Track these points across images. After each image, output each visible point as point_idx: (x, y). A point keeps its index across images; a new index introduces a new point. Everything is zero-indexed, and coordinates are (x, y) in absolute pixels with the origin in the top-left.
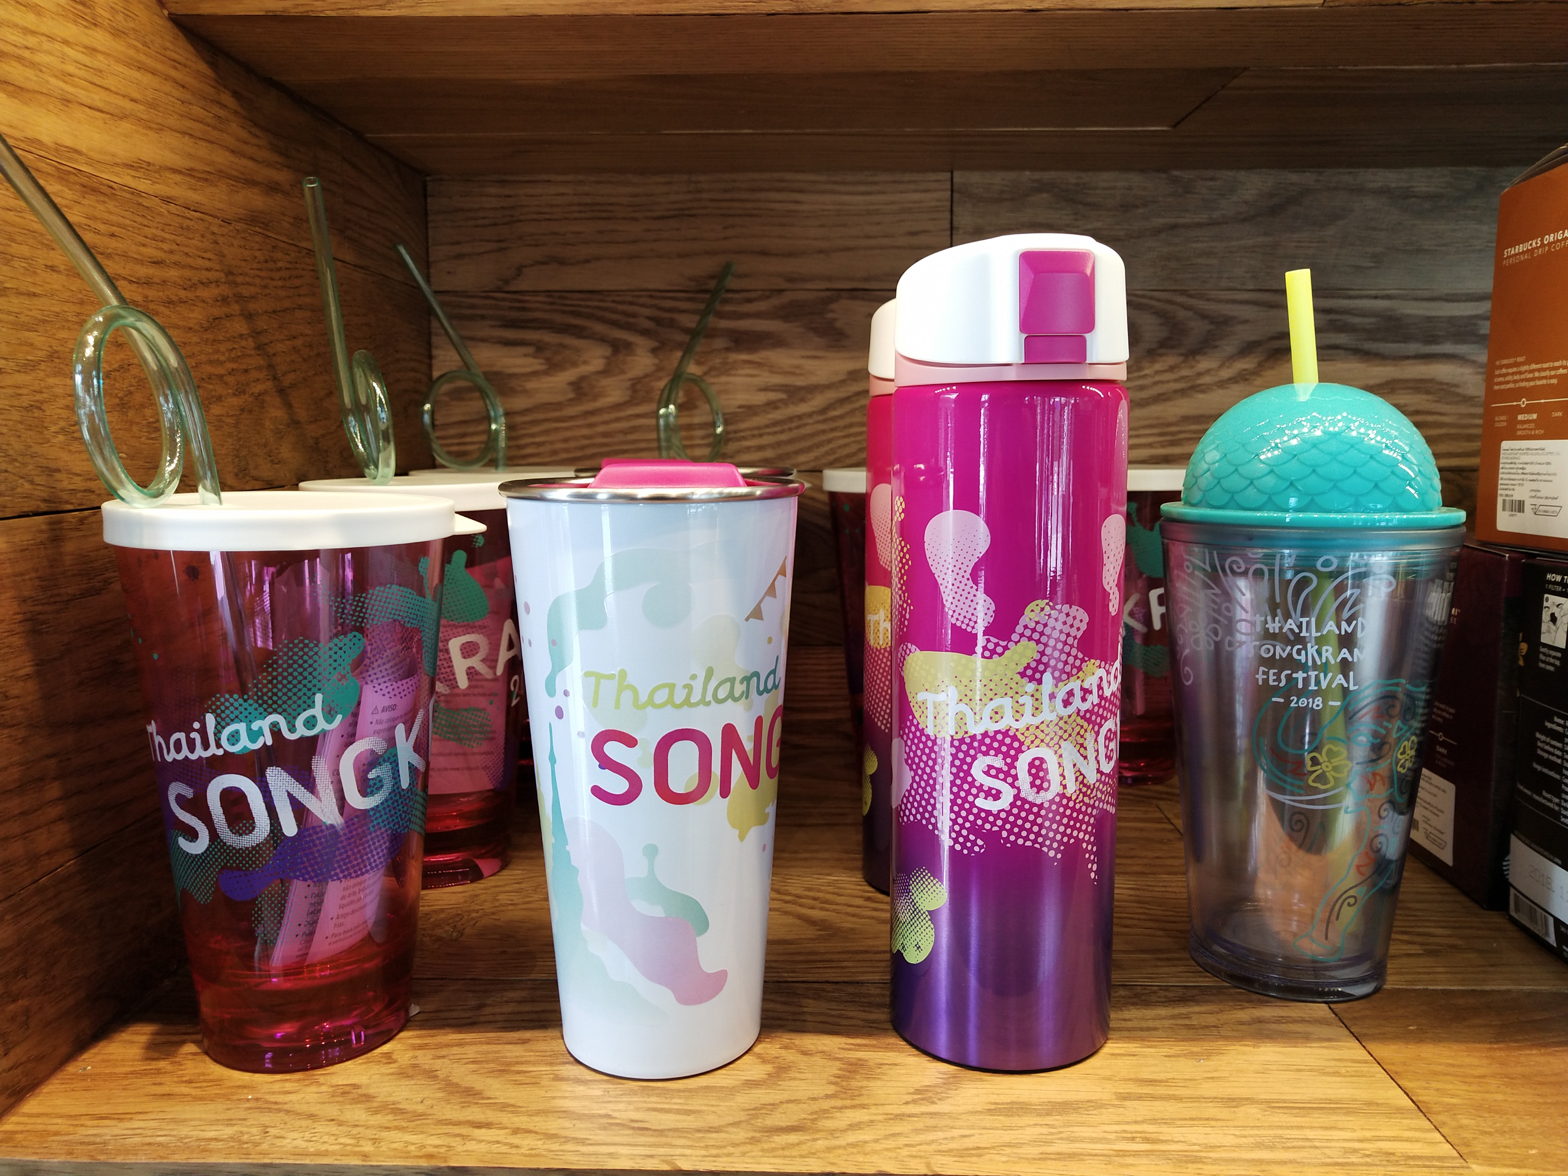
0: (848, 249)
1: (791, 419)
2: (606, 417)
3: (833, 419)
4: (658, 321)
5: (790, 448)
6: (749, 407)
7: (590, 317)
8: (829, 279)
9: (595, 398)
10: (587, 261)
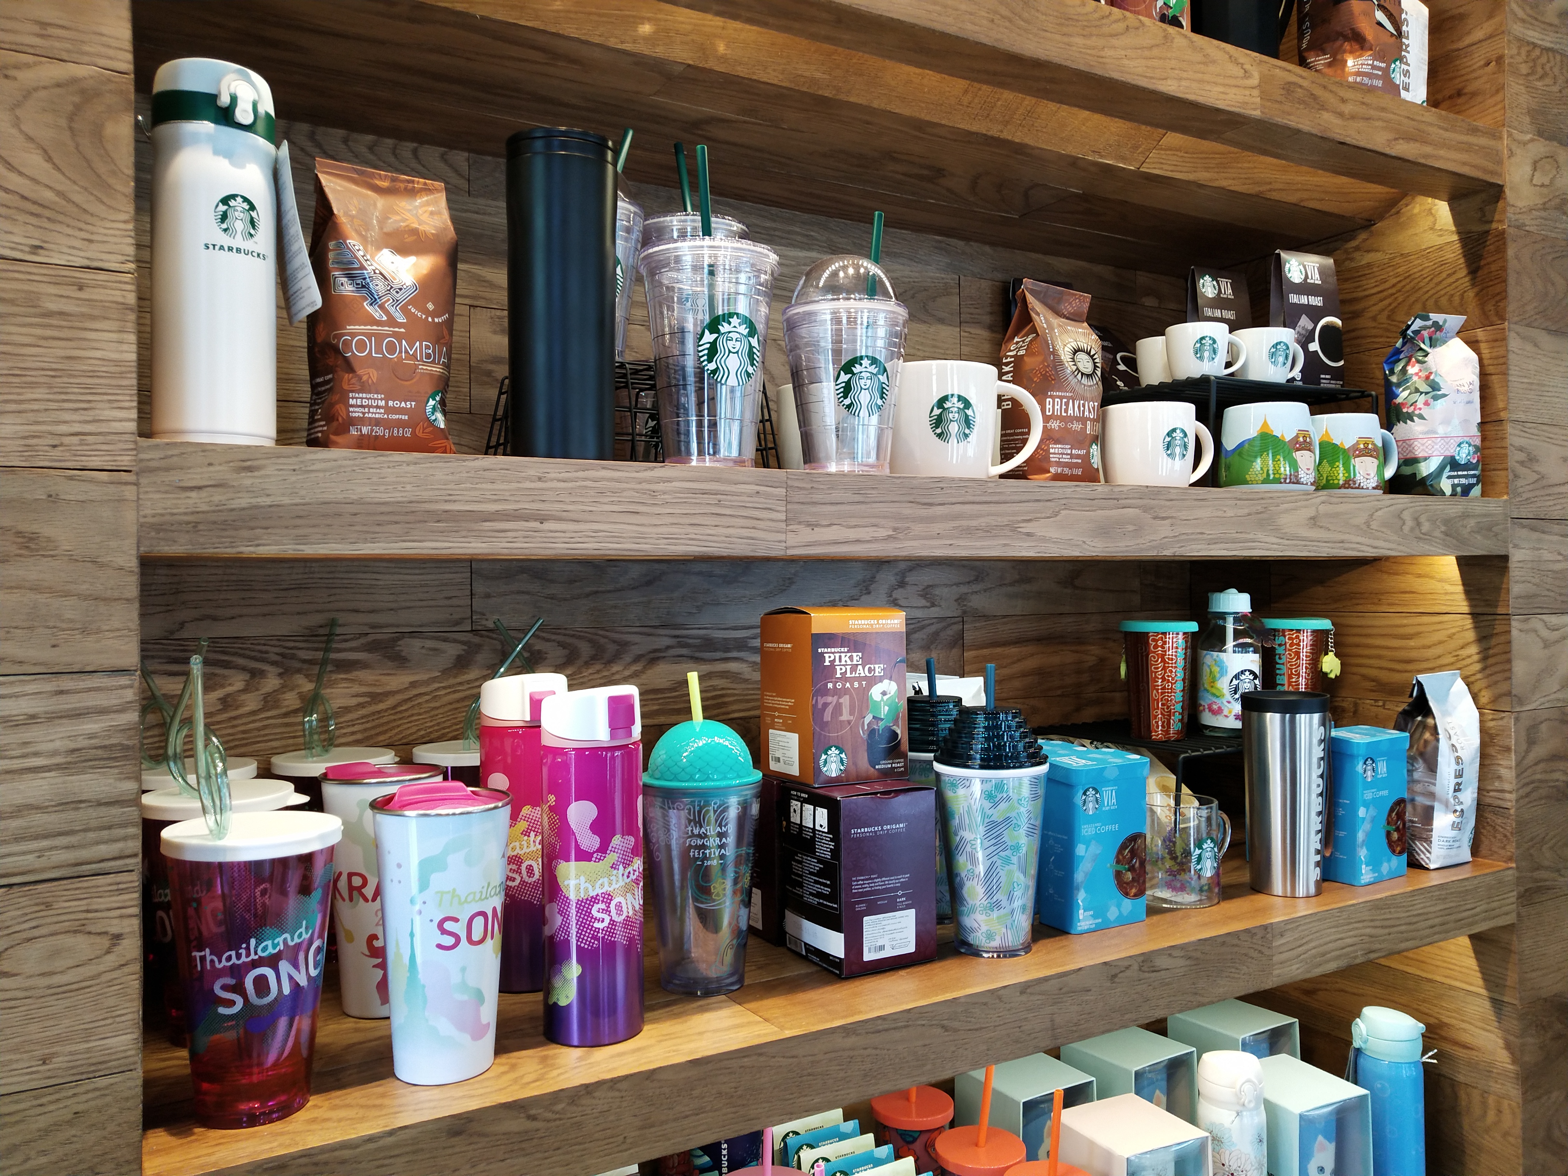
0: (409, 608)
1: (373, 714)
2: (244, 720)
3: (400, 712)
4: (282, 655)
5: (373, 732)
6: (346, 708)
7: (235, 654)
8: (398, 626)
9: (237, 708)
10: (233, 618)
